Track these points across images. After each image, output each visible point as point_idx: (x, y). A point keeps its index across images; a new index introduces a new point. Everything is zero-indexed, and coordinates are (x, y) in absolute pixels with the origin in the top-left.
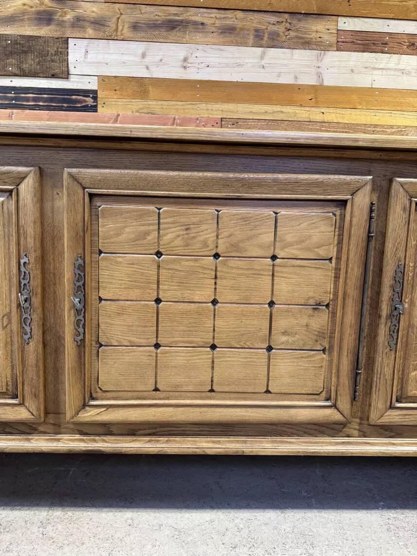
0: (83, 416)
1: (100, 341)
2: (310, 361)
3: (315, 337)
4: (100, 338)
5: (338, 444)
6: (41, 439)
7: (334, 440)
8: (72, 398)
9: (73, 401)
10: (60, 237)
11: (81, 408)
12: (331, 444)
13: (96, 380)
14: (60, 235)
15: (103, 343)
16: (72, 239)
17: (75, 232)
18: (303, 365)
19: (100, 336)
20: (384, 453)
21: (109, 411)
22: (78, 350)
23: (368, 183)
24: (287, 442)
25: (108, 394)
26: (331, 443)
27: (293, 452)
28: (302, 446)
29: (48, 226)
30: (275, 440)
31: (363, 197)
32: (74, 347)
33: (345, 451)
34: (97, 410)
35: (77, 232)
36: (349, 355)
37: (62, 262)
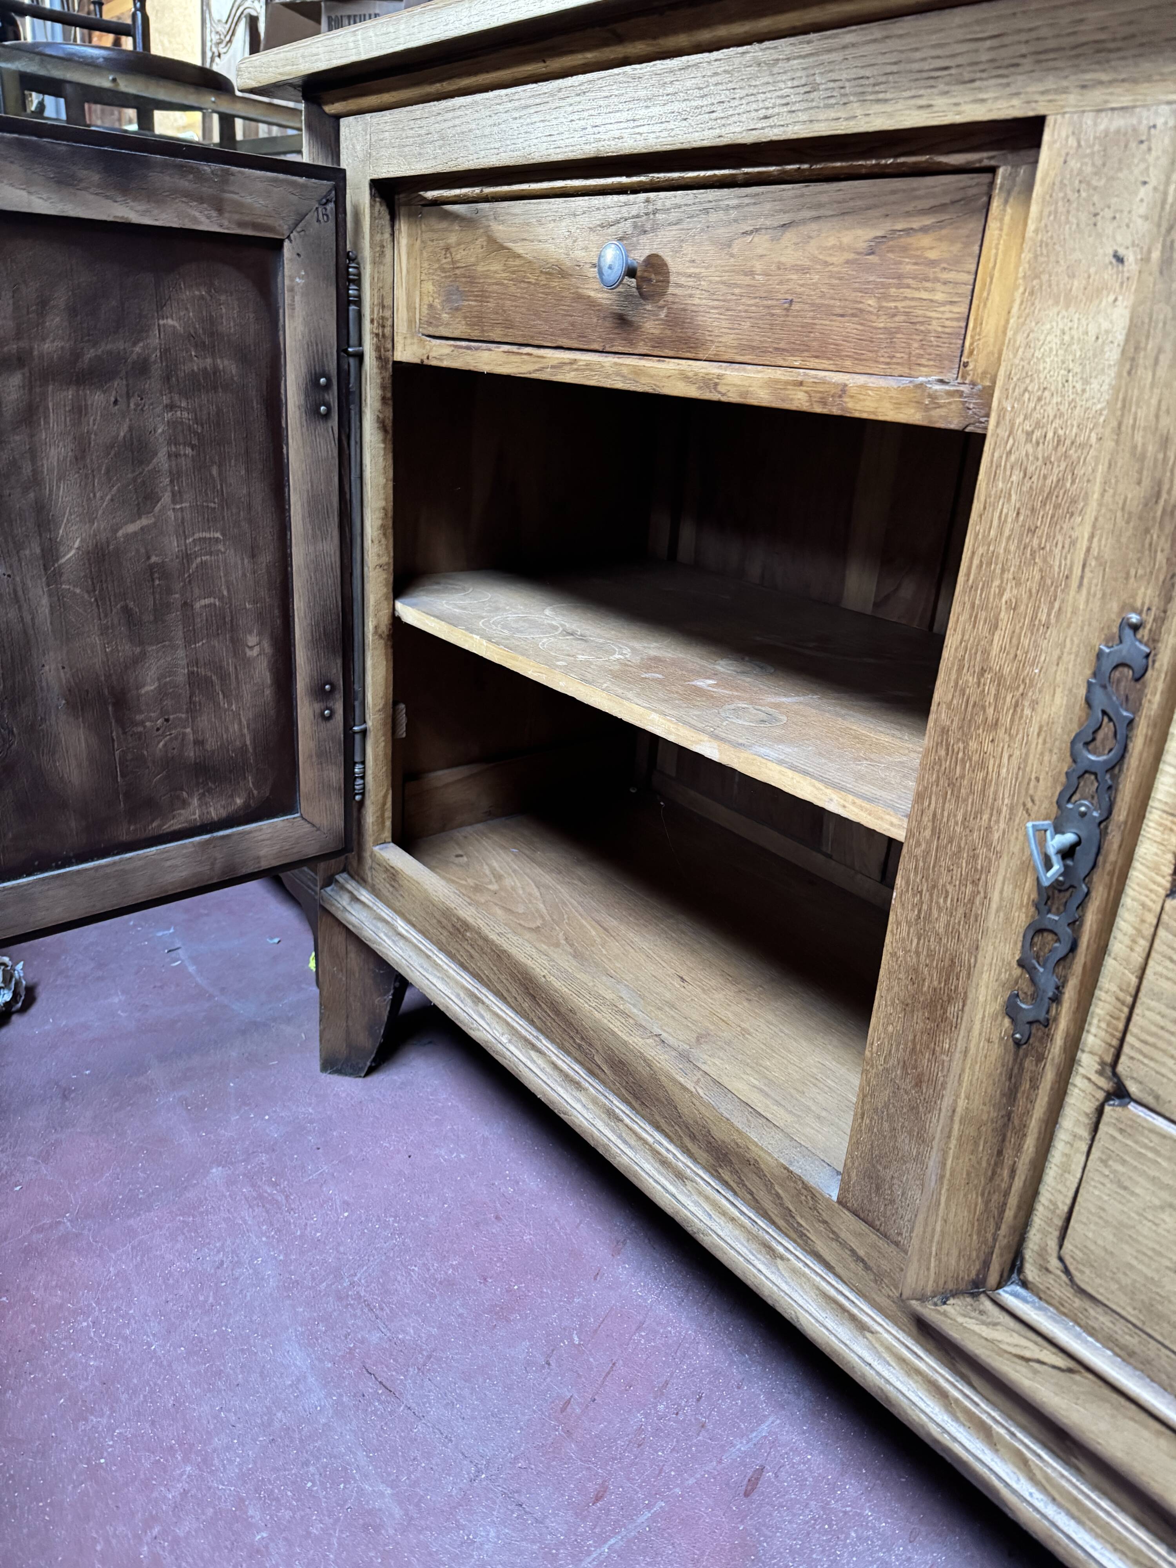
0: (960, 1319)
1: (1120, 1068)
4: (1123, 1059)
6: (809, 1279)
8: (938, 1229)
9: (940, 1243)
10: (1074, 501)
11: (962, 1286)
13: (1059, 1223)
14: (1074, 490)
15: (1133, 1088)
16: (1120, 523)
17: (1146, 482)
19: (1126, 1049)
21: (1076, 1383)
22: (1010, 1058)
25: (1094, 1312)
29: (1029, 434)
32: (995, 1037)
34: (1024, 1342)
35: (1160, 484)
37: (1047, 626)
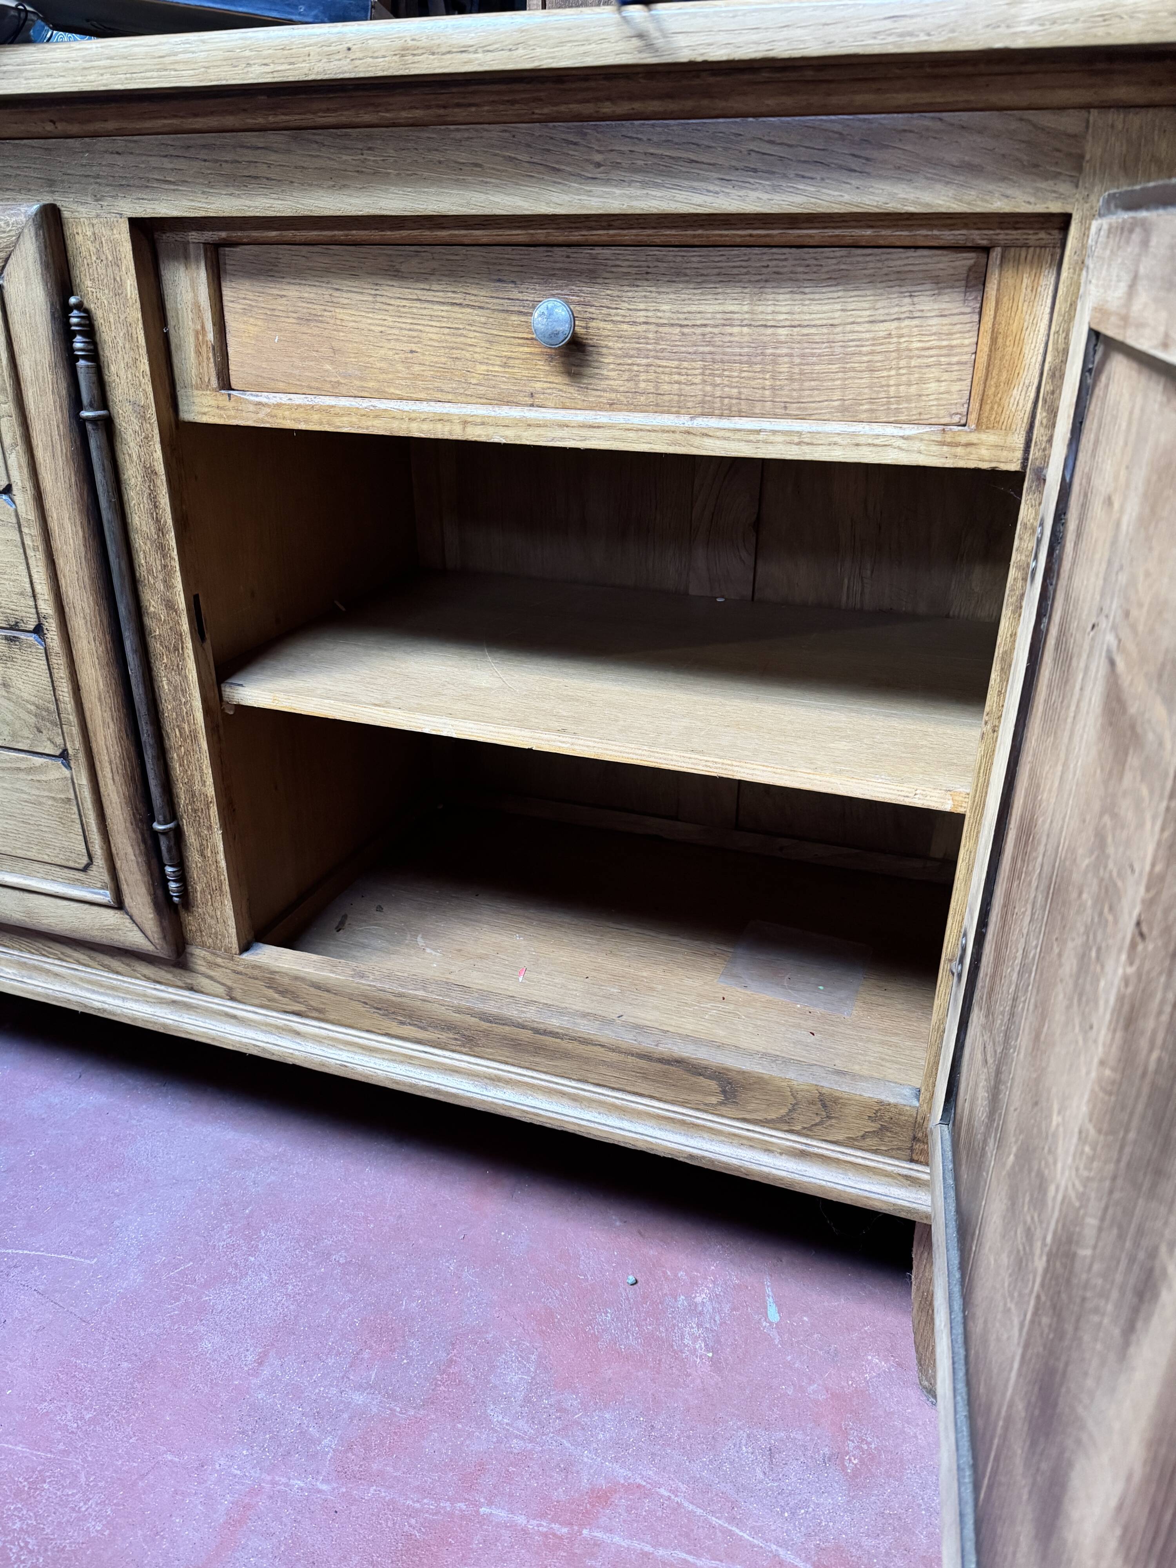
2: (39, 781)
3: (32, 720)
5: (162, 1002)
7: (154, 992)
12: (145, 998)
18: (26, 789)
20: (264, 1049)
23: (26, 231)
24: (48, 972)
26: (145, 995)
27: (56, 998)
28: (82, 988)
30: (25, 963)
31: (27, 284)
33: (171, 1022)
36: (117, 778)
